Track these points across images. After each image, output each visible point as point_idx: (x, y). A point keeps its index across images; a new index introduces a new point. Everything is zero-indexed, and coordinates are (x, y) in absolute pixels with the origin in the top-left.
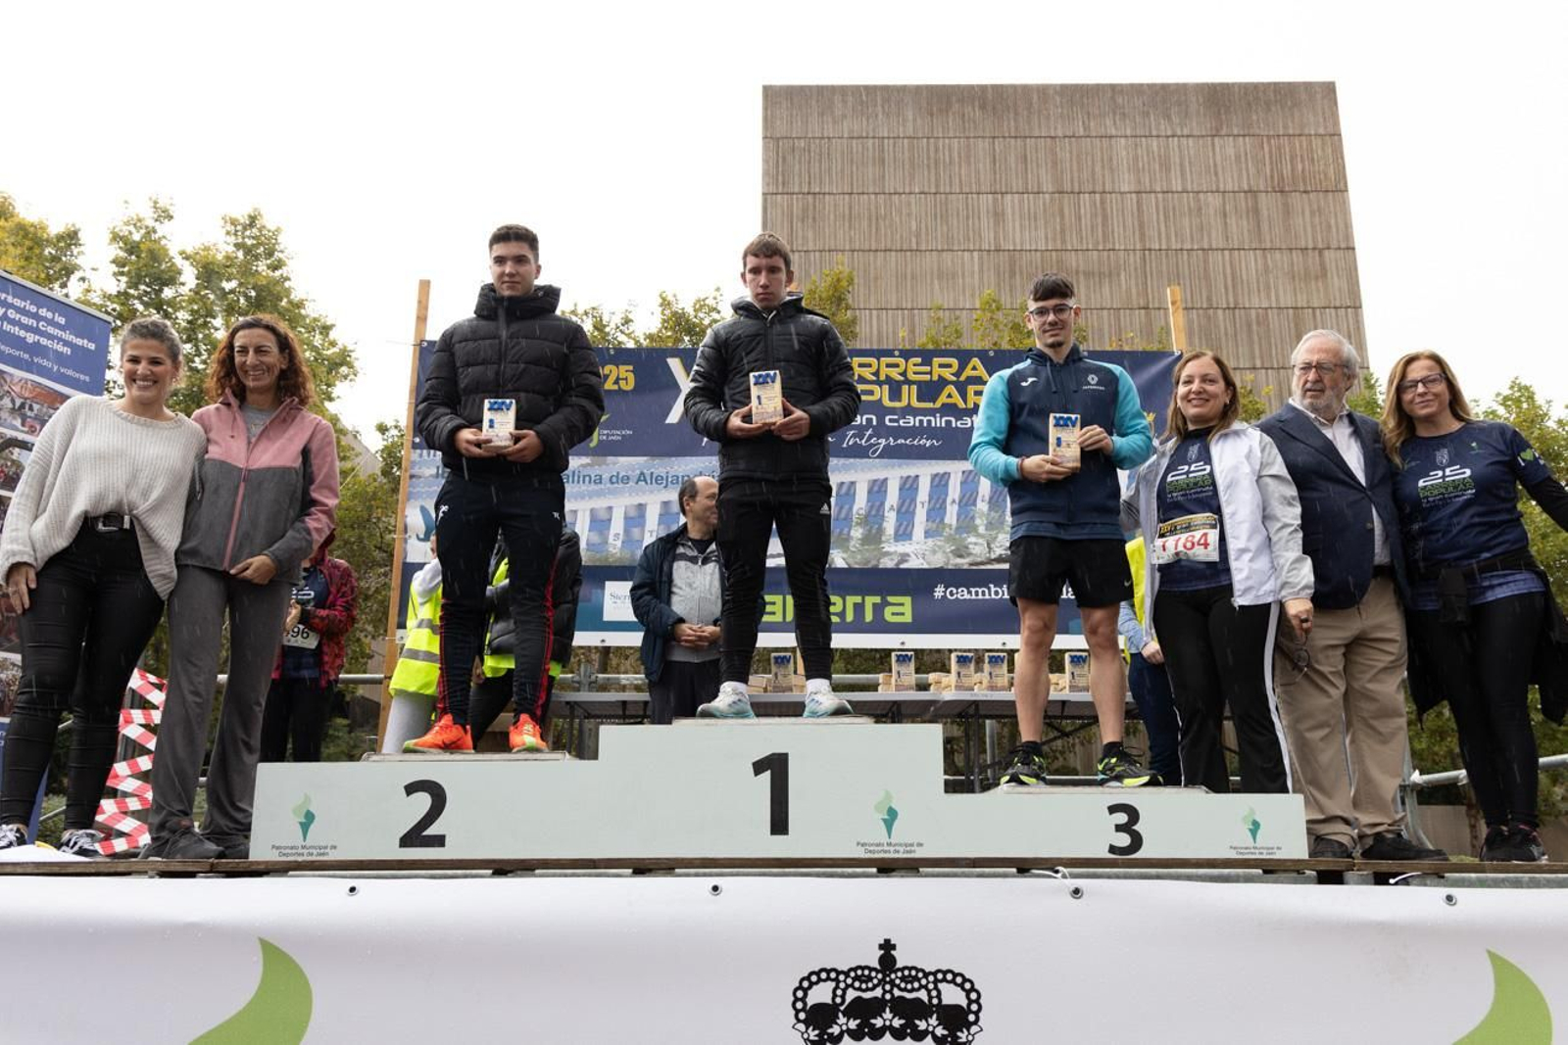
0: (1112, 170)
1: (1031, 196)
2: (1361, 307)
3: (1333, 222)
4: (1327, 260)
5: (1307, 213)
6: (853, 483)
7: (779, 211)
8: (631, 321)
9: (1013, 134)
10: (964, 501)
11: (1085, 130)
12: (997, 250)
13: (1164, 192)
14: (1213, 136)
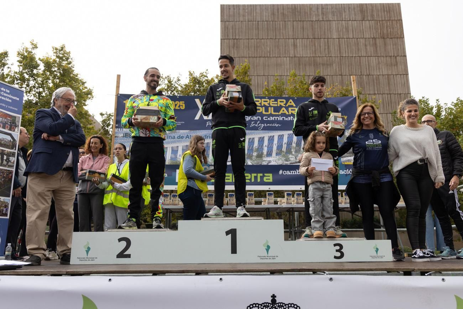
0: (331, 32)
1: (305, 40)
2: (408, 74)
3: (399, 48)
4: (398, 59)
5: (392, 46)
6: (254, 138)
7: (226, 44)
8: (180, 80)
9: (299, 20)
10: (288, 144)
11: (322, 18)
12: (295, 57)
13: (347, 38)
14: (362, 20)
